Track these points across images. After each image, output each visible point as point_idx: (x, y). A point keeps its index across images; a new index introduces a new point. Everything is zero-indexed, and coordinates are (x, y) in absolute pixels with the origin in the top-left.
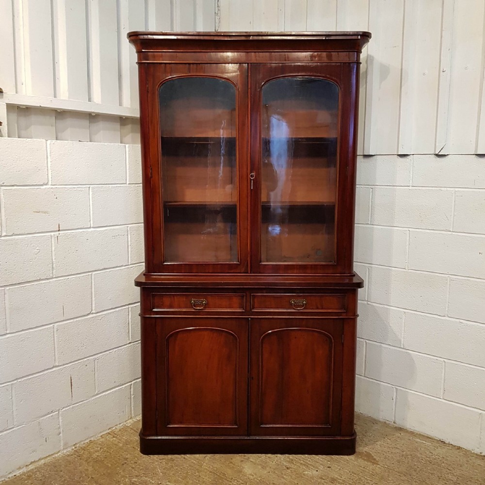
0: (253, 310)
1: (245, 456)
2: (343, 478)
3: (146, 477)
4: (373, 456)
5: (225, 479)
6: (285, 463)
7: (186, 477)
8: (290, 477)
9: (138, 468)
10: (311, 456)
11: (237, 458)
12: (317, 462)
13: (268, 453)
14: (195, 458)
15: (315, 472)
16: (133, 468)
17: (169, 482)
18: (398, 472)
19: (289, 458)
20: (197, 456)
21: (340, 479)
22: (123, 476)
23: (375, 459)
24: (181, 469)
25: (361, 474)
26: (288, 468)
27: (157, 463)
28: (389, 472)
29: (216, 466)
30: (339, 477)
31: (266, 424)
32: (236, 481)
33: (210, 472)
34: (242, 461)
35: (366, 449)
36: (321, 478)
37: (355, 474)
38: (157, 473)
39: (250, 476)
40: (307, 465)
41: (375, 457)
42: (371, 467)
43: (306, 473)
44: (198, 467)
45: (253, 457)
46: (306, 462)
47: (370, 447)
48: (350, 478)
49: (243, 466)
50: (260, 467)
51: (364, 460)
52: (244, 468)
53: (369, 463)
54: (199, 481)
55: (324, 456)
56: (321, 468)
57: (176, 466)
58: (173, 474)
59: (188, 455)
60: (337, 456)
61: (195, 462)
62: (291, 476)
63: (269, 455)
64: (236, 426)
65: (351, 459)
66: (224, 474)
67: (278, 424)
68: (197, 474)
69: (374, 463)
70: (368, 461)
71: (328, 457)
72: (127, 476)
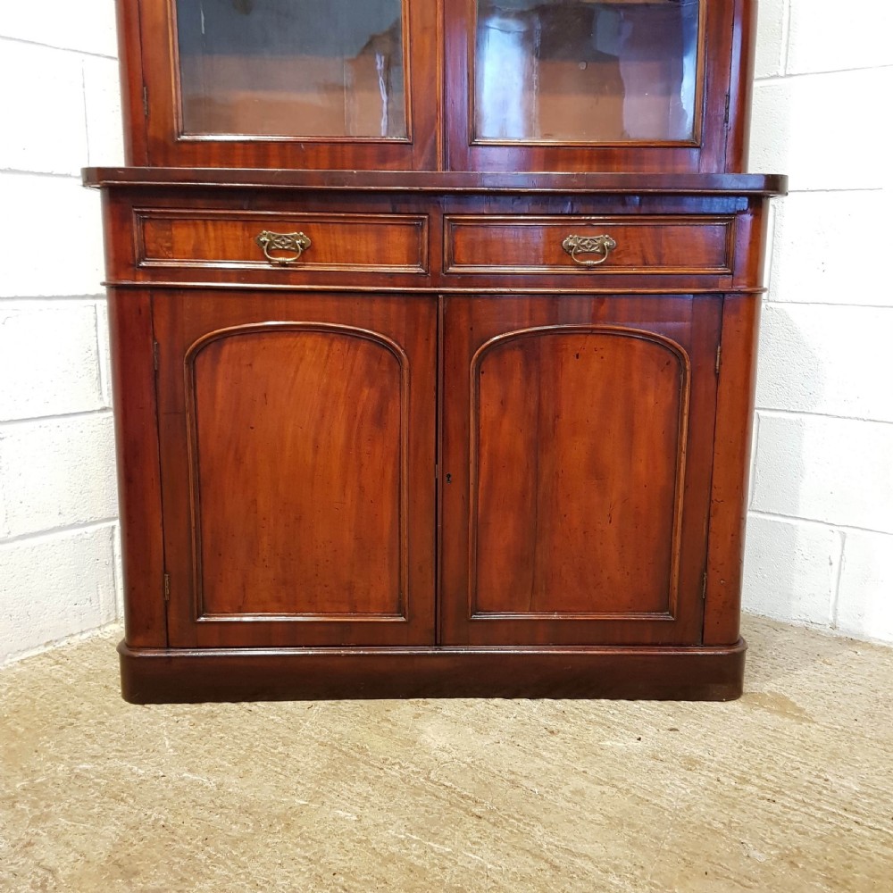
0: (452, 269)
1: (427, 703)
2: (719, 757)
3: (121, 758)
4: (794, 704)
5: (365, 762)
6: (542, 720)
7: (245, 759)
8: (560, 755)
9: (106, 736)
10: (616, 702)
11: (403, 709)
12: (638, 718)
13: (493, 697)
14: (281, 709)
15: (633, 743)
16: (89, 736)
17: (189, 771)
18: (878, 741)
19: (552, 706)
20: (289, 705)
21: (712, 761)
22: (51, 758)
23: (801, 710)
24: (235, 737)
25: (769, 746)
26: (552, 732)
27: (164, 724)
28: (849, 740)
29: (340, 728)
30: (707, 756)
31: (489, 611)
32: (397, 767)
33: (321, 744)
34: (417, 716)
35: (769, 687)
36: (654, 758)
37: (753, 746)
38: (160, 748)
39: (439, 754)
40: (607, 726)
41: (799, 705)
42: (794, 729)
43: (608, 743)
44: (283, 732)
45: (451, 707)
46: (604, 718)
47: (780, 681)
48: (740, 757)
49: (420, 727)
50: (470, 730)
51: (769, 710)
52: (421, 732)
53: (787, 720)
54: (284, 768)
55: (655, 704)
56: (651, 731)
57: (221, 730)
58: (209, 752)
59: (259, 704)
60: (691, 703)
61: (277, 719)
62: (565, 754)
63: (497, 701)
64: (402, 619)
65: (734, 711)
66: (362, 750)
67: (522, 611)
68: (281, 749)
69: (800, 720)
70: (784, 713)
71: (668, 706)
72: (66, 757)
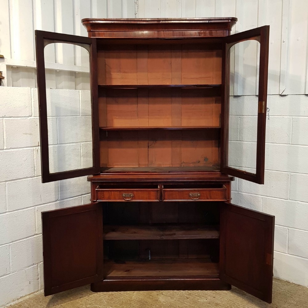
1: (159, 292)
2: (223, 303)
3: (96, 304)
5: (147, 305)
6: (185, 295)
7: (122, 304)
8: (189, 303)
10: (202, 291)
11: (154, 293)
12: (207, 295)
13: (174, 290)
14: (127, 293)
15: (205, 300)
17: (111, 307)
19: (188, 292)
20: (129, 292)
21: (221, 304)
22: (81, 304)
24: (119, 300)
25: (235, 301)
26: (188, 298)
27: (102, 297)
29: (141, 297)
32: (154, 306)
33: (137, 301)
34: (158, 295)
36: (209, 303)
37: (231, 301)
38: (103, 302)
39: (163, 303)
43: (200, 300)
44: (129, 298)
45: (165, 292)
46: (199, 295)
48: (228, 303)
50: (169, 298)
51: (237, 293)
52: (159, 298)
54: (131, 306)
55: (211, 291)
56: (209, 298)
57: (115, 298)
58: (114, 303)
59: (122, 292)
60: (219, 291)
61: (127, 295)
63: (175, 291)
65: (229, 293)
66: (147, 302)
68: (129, 302)
69: (243, 295)
70: (240, 293)
71: (213, 292)
72: (84, 304)
